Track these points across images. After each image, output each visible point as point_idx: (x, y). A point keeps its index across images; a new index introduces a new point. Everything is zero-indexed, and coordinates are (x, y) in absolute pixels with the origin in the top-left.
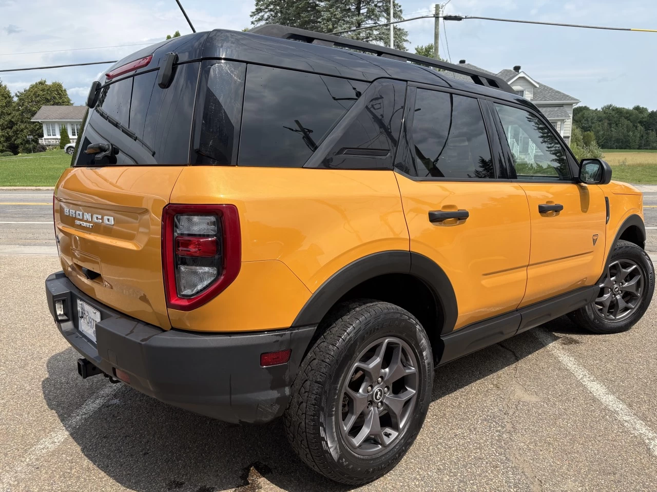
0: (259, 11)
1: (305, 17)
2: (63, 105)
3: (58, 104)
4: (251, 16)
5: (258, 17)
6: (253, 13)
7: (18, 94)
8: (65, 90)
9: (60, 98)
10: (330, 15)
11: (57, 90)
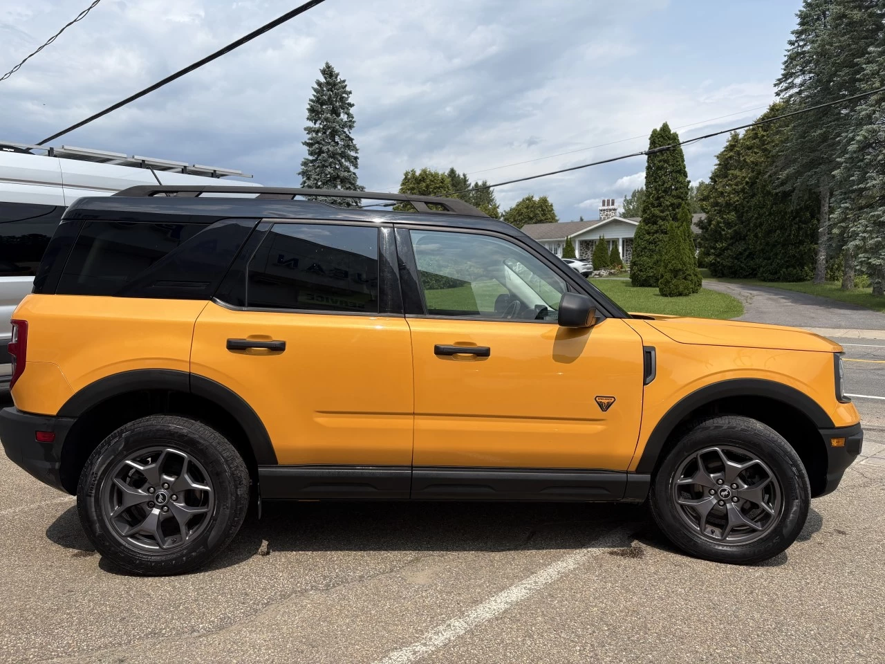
0: (786, 76)
1: (844, 76)
2: (546, 222)
3: (541, 222)
4: (775, 85)
5: (784, 85)
6: (779, 80)
7: (504, 214)
8: (552, 205)
9: (544, 215)
10: (877, 68)
11: (541, 206)
